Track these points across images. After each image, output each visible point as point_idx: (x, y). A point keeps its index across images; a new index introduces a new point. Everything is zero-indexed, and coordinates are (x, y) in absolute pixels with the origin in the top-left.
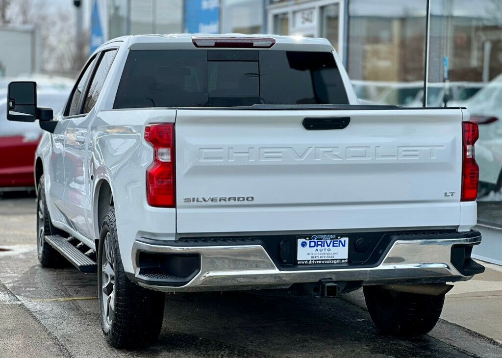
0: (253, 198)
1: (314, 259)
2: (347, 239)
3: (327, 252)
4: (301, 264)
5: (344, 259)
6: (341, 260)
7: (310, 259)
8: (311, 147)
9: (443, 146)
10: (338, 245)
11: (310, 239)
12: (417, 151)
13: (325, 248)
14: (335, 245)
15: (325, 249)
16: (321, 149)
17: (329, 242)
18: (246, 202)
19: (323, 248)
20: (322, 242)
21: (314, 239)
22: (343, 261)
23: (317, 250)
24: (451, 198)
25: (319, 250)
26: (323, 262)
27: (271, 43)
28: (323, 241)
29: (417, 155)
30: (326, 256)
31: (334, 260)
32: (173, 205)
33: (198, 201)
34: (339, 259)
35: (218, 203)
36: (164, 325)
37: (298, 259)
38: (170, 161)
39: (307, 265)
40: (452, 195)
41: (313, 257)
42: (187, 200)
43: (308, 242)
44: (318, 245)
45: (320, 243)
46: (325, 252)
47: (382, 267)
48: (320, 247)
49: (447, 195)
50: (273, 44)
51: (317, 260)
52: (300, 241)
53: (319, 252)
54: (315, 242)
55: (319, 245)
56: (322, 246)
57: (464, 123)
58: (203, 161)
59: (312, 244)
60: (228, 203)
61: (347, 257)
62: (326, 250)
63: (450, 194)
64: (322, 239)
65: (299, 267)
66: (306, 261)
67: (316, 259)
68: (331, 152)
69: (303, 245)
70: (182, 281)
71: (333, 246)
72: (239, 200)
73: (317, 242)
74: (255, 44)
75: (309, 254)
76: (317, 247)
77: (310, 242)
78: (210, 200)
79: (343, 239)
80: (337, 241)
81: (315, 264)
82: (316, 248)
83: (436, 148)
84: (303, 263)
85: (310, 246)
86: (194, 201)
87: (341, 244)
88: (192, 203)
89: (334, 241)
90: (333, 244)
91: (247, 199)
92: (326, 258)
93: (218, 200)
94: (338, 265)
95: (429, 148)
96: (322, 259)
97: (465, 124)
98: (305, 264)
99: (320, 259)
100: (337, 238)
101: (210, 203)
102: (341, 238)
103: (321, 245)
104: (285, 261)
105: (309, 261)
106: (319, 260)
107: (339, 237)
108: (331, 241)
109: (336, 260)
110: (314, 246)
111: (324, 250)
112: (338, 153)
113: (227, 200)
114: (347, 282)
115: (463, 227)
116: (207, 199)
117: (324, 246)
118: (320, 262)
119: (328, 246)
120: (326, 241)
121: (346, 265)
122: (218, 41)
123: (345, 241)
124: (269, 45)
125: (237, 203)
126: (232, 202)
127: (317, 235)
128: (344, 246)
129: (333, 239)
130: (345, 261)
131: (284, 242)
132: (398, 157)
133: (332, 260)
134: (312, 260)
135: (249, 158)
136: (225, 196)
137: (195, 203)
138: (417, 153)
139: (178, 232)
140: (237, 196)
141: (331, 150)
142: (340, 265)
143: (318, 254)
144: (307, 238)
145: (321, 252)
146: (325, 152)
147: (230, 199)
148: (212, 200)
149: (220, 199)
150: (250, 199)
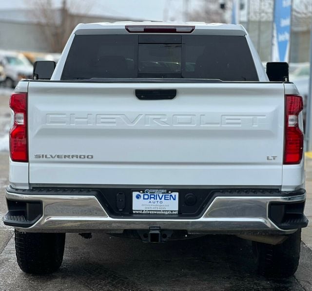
1: (148, 209)
2: (177, 194)
3: (159, 204)
4: (136, 213)
5: (175, 211)
6: (172, 211)
7: (144, 209)
8: (142, 115)
9: (265, 116)
10: (169, 198)
11: (144, 192)
12: (239, 119)
15: (157, 202)
16: (151, 117)
17: (161, 196)
18: (86, 160)
19: (156, 200)
20: (154, 195)
21: (147, 192)
22: (173, 213)
23: (150, 202)
24: (273, 161)
25: (152, 202)
26: (155, 212)
27: (191, 29)
29: (239, 123)
30: (159, 207)
31: (165, 211)
32: (26, 160)
33: (46, 157)
34: (170, 211)
35: (63, 159)
36: (64, 257)
37: (133, 209)
38: (23, 124)
39: (141, 215)
40: (274, 159)
41: (147, 208)
42: (38, 156)
43: (142, 195)
44: (151, 198)
45: (153, 196)
47: (202, 219)
48: (152, 199)
49: (270, 158)
50: (193, 30)
51: (150, 211)
52: (135, 194)
54: (148, 195)
57: (286, 96)
59: (146, 197)
60: (71, 160)
61: (177, 209)
62: (159, 202)
63: (272, 158)
64: (154, 193)
65: (134, 216)
66: (140, 211)
67: (150, 209)
68: (160, 119)
69: (138, 197)
70: (28, 222)
71: (165, 199)
72: (80, 157)
73: (150, 195)
74: (178, 30)
75: (143, 205)
77: (144, 195)
78: (56, 156)
79: (173, 194)
81: (148, 214)
83: (258, 117)
85: (144, 199)
86: (43, 157)
87: (171, 197)
88: (41, 159)
90: (165, 197)
91: (88, 157)
92: (159, 210)
93: (63, 157)
94: (168, 216)
95: (251, 117)
96: (155, 210)
97: (288, 97)
98: (139, 213)
99: (153, 209)
100: (167, 192)
101: (56, 159)
102: (172, 192)
103: (154, 198)
104: (121, 210)
105: (143, 211)
107: (170, 192)
109: (167, 211)
110: (148, 199)
112: (166, 120)
113: (71, 157)
114: (174, 230)
115: (286, 187)
116: (53, 156)
118: (153, 212)
119: (160, 199)
120: (158, 195)
121: (177, 216)
123: (175, 195)
125: (79, 160)
126: (75, 159)
127: (150, 189)
128: (174, 199)
129: (164, 193)
130: (175, 213)
131: (120, 194)
132: (221, 124)
133: (163, 211)
134: (146, 211)
135: (88, 123)
136: (69, 154)
137: (44, 159)
138: (240, 121)
139: (30, 182)
140: (79, 155)
141: (159, 117)
142: (171, 216)
143: (152, 205)
144: (141, 192)
145: (154, 204)
146: (154, 119)
147: (73, 157)
148: (58, 156)
149: (65, 157)
150: (90, 157)
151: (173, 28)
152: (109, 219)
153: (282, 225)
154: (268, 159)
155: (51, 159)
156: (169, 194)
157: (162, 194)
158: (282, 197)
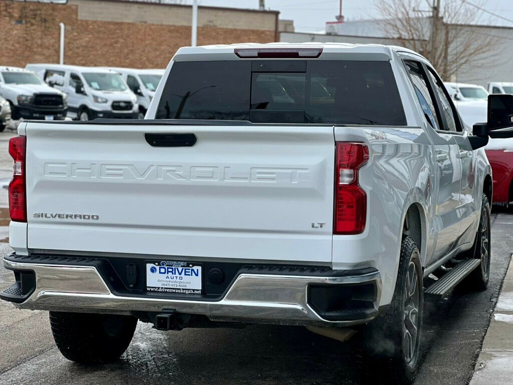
0: (98, 217)
1: (165, 287)
2: (200, 268)
3: (178, 280)
4: (150, 291)
5: (197, 290)
6: (194, 290)
7: (161, 286)
8: (153, 166)
9: (307, 169)
10: (190, 273)
11: (159, 264)
12: (274, 173)
13: (176, 276)
14: (187, 273)
16: (164, 168)
18: (91, 221)
19: (174, 275)
20: (172, 269)
21: (163, 265)
22: (196, 292)
23: (167, 277)
24: (320, 229)
25: (170, 278)
26: (174, 291)
27: (318, 52)
28: (174, 268)
29: (273, 179)
30: (178, 284)
31: (186, 290)
32: (24, 219)
33: (46, 216)
34: (192, 290)
35: (65, 220)
37: (148, 286)
38: (20, 175)
39: (156, 292)
40: (321, 227)
41: (164, 285)
43: (158, 268)
44: (168, 272)
45: (171, 270)
46: (177, 280)
47: (223, 302)
48: (170, 274)
49: (315, 226)
50: (320, 54)
51: (167, 288)
52: (149, 266)
53: (170, 279)
54: (165, 268)
55: (170, 272)
56: (173, 274)
57: (337, 143)
58: (49, 177)
59: (163, 270)
60: (74, 220)
61: (201, 289)
62: (178, 278)
63: (319, 226)
64: (172, 266)
65: (149, 294)
66: (155, 288)
67: (167, 287)
68: (175, 171)
69: (153, 270)
71: (185, 274)
72: (84, 218)
73: (168, 268)
74: (301, 54)
75: (159, 281)
76: (168, 273)
77: (160, 268)
78: (57, 216)
79: (195, 268)
80: (189, 269)
81: (165, 292)
82: (166, 275)
83: (299, 171)
84: (152, 289)
85: (160, 273)
86: (42, 216)
87: (193, 272)
88: (41, 219)
89: (185, 269)
90: (185, 272)
91: (92, 218)
92: (178, 287)
93: (65, 216)
95: (290, 171)
96: (173, 287)
98: (154, 291)
99: (171, 287)
100: (188, 266)
102: (193, 266)
103: (172, 272)
104: (132, 286)
105: (159, 288)
106: (169, 288)
107: (191, 265)
108: (183, 269)
109: (188, 290)
110: (165, 273)
111: (175, 278)
112: (182, 172)
113: (73, 217)
115: (338, 264)
116: (54, 215)
117: (175, 274)
118: (171, 290)
119: (180, 274)
120: (177, 269)
121: (199, 296)
122: (262, 51)
123: (197, 270)
124: (316, 55)
125: (82, 220)
126: (78, 220)
127: (166, 260)
128: (197, 275)
129: (184, 266)
130: (198, 292)
131: (130, 265)
132: (251, 179)
133: (183, 289)
134: (162, 288)
135: (91, 174)
136: (71, 214)
137: (44, 219)
138: (275, 176)
139: (29, 247)
140: (83, 214)
141: (174, 168)
142: (192, 296)
143: (170, 282)
144: (157, 264)
145: (172, 280)
146: (168, 171)
147: (76, 216)
148: (59, 216)
149: (67, 216)
150: (95, 217)
151: (295, 51)
152: (112, 296)
153: (327, 314)
154: (313, 226)
155: (52, 219)
156: (191, 268)
157: (182, 268)
158: (330, 278)
